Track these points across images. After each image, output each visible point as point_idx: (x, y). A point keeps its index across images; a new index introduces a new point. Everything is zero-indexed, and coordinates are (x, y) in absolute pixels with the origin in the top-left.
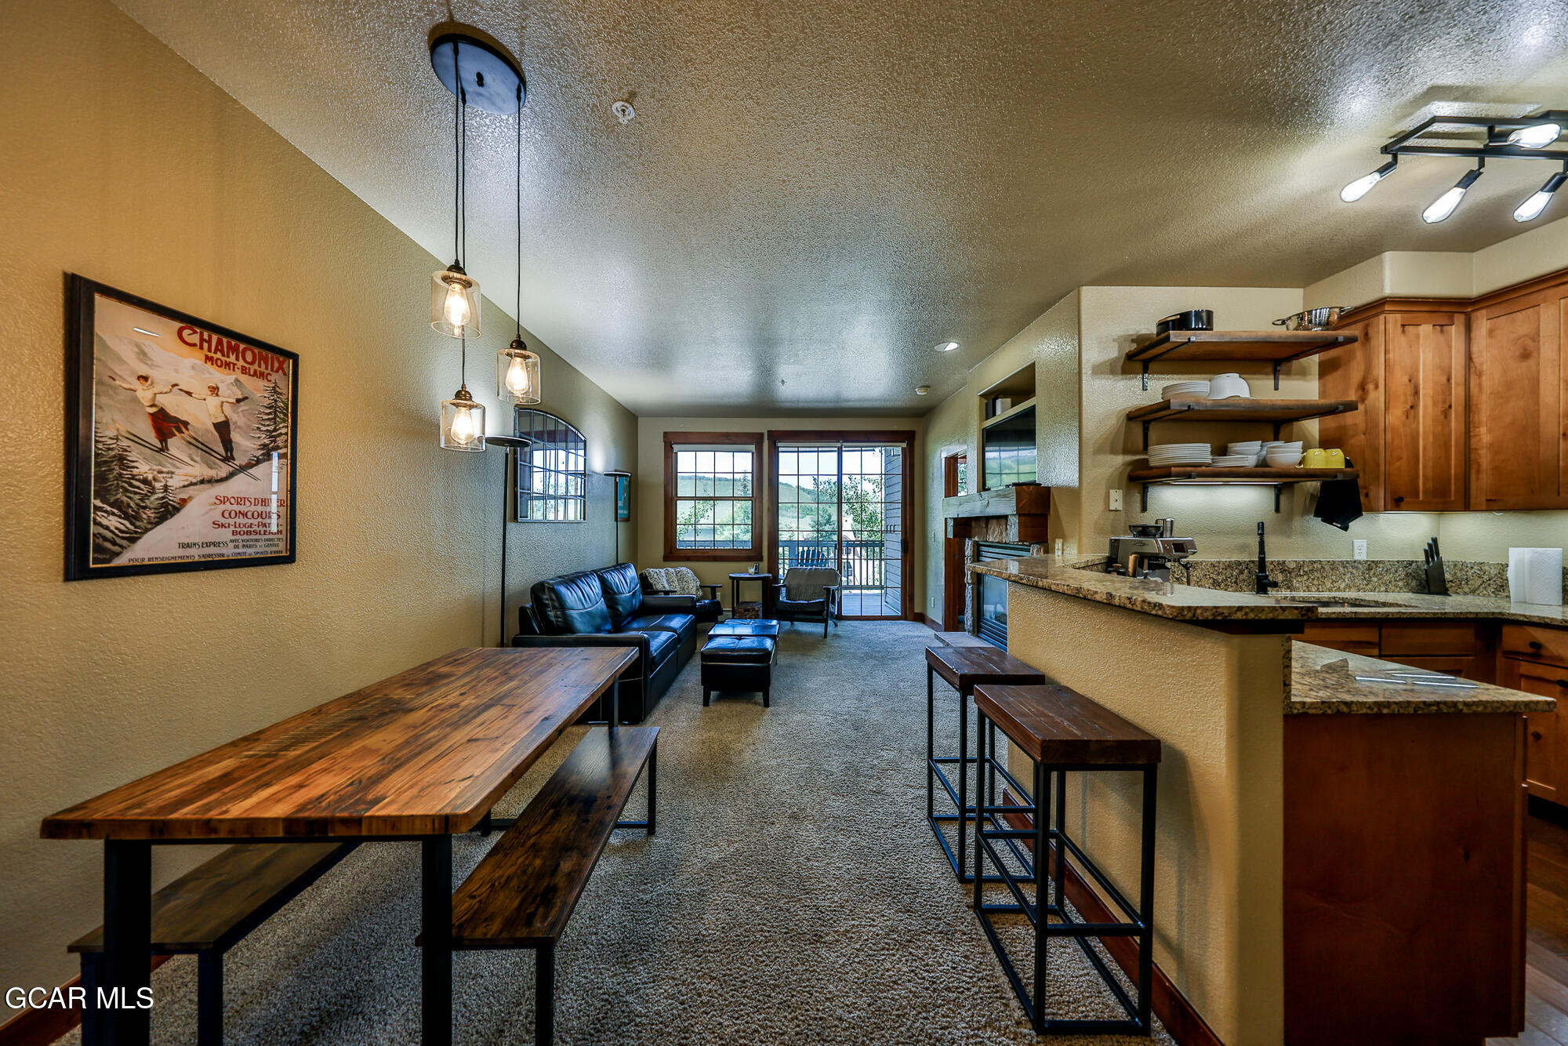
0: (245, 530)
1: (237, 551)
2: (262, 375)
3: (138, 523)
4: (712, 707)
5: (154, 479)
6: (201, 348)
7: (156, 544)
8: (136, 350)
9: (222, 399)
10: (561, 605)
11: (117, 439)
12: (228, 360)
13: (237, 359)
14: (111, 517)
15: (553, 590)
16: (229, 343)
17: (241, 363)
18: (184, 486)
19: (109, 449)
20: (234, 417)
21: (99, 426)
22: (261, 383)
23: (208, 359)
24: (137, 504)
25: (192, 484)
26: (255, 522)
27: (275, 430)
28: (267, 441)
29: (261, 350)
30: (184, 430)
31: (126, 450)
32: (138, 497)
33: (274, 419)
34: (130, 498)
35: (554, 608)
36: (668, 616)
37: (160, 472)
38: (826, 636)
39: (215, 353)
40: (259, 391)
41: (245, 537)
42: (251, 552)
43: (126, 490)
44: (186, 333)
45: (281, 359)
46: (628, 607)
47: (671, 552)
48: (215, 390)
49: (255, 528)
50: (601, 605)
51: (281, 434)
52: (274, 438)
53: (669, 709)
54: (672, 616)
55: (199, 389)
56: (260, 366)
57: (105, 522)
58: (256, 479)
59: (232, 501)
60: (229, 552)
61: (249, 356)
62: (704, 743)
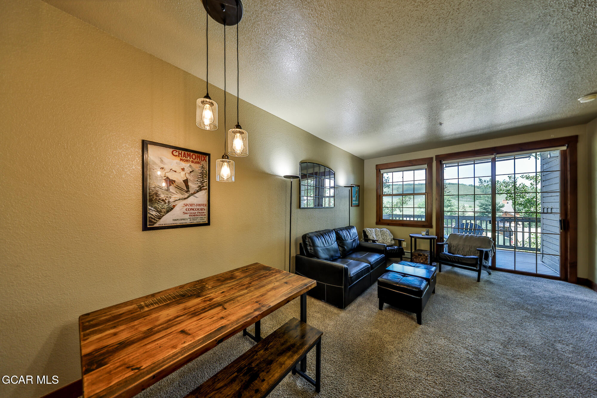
0: (193, 214)
1: (191, 221)
2: (198, 163)
3: (161, 213)
4: (383, 312)
5: (166, 199)
6: (179, 156)
7: (167, 219)
8: (160, 160)
9: (185, 172)
10: (314, 245)
11: (155, 188)
12: (187, 159)
13: (190, 158)
14: (153, 212)
15: (311, 238)
16: (187, 153)
17: (191, 159)
18: (174, 201)
19: (153, 191)
20: (189, 177)
21: (150, 184)
22: (198, 165)
23: (181, 160)
24: (161, 208)
25: (176, 200)
26: (196, 212)
27: (203, 180)
28: (200, 185)
29: (198, 154)
30: (174, 183)
31: (157, 191)
32: (161, 205)
33: (203, 177)
34: (159, 206)
35: (310, 246)
36: (370, 253)
37: (167, 197)
38: (479, 280)
39: (183, 157)
40: (197, 168)
41: (193, 217)
42: (195, 222)
43: (158, 203)
44: (174, 152)
45: (204, 156)
46: (350, 247)
47: (380, 221)
48: (183, 169)
49: (197, 214)
50: (335, 245)
51: (205, 182)
52: (202, 183)
53: (360, 305)
54: (373, 253)
55: (178, 170)
56: (197, 160)
57: (152, 213)
58: (196, 197)
59: (189, 205)
60: (188, 222)
61: (194, 157)
62: (370, 336)
